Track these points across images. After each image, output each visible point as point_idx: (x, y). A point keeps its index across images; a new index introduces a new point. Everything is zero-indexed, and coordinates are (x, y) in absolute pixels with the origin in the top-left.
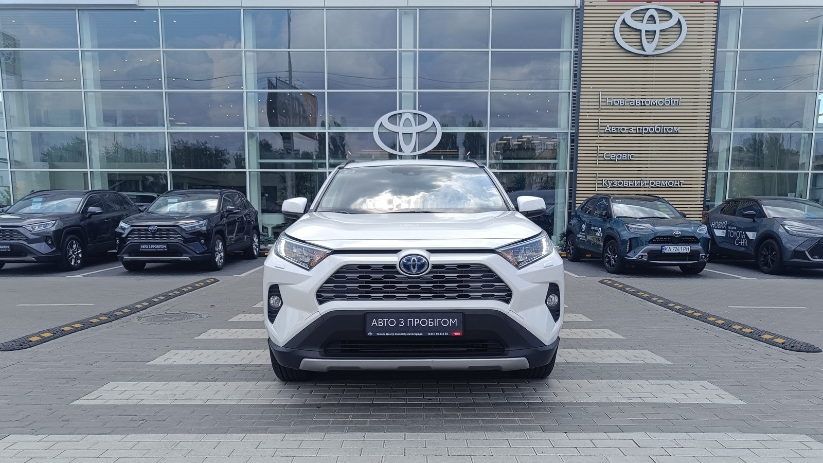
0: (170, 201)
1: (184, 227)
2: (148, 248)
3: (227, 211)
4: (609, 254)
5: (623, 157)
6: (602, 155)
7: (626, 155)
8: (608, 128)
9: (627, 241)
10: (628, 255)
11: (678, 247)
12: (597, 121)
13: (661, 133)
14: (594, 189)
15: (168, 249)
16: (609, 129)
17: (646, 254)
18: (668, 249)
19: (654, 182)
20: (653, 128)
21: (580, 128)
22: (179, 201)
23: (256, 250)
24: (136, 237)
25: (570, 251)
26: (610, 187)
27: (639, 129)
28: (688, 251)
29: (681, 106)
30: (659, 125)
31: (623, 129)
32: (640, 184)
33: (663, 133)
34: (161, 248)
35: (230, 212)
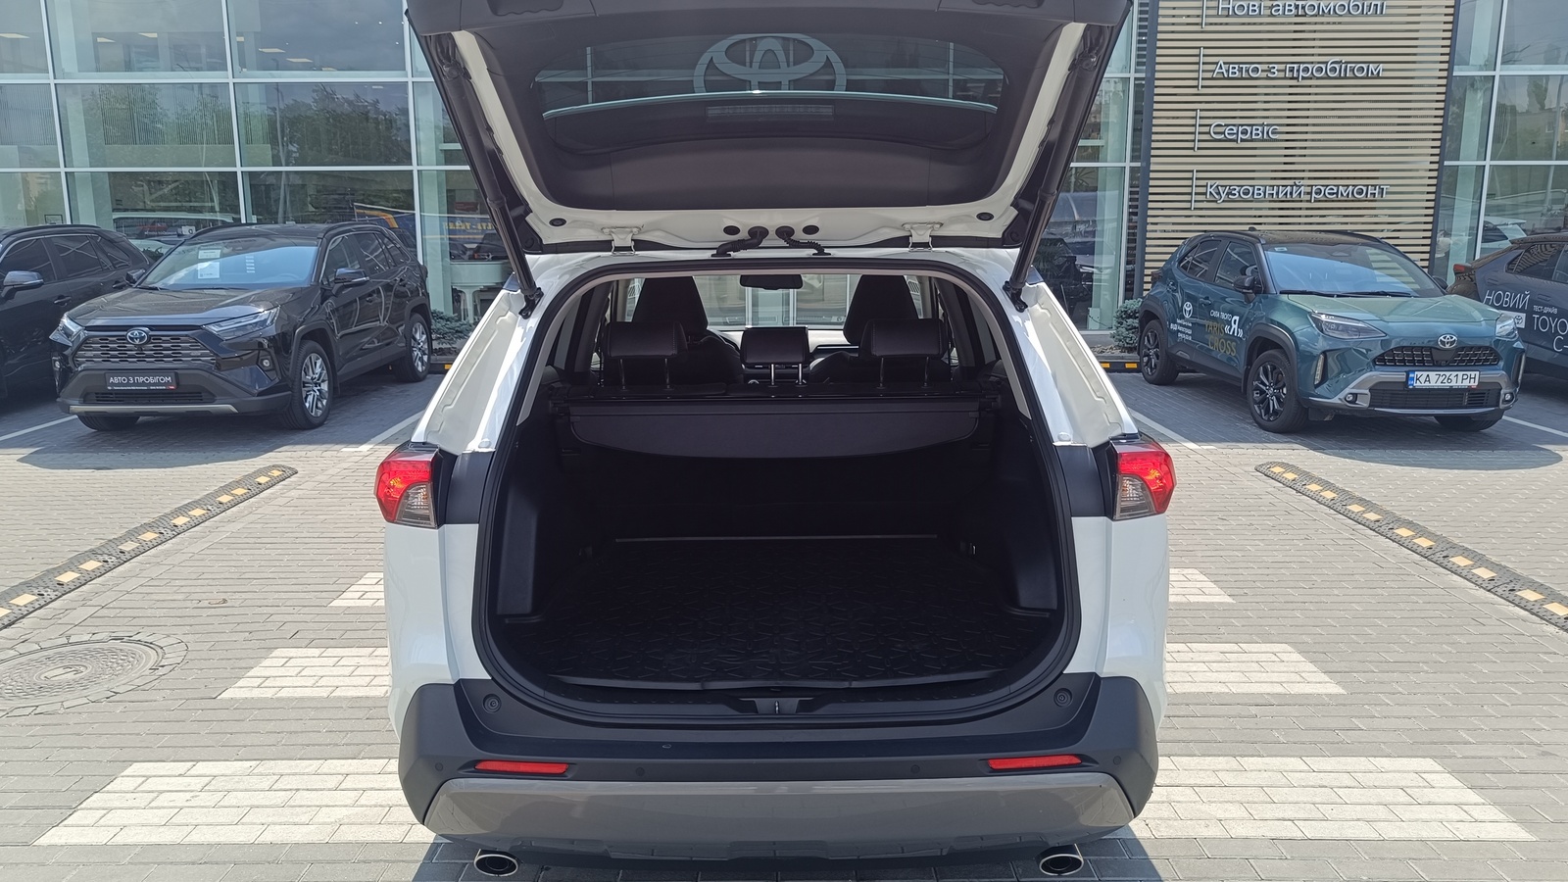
0: (202, 254)
1: (214, 329)
2: (128, 384)
3: (337, 280)
4: (1265, 385)
5: (1254, 132)
6: (1206, 129)
7: (1260, 128)
8: (1221, 68)
9: (1314, 358)
10: (1318, 391)
11: (1447, 374)
12: (1196, 52)
13: (1340, 78)
14: (1187, 205)
15: (178, 384)
16: (1224, 70)
17: (1367, 392)
18: (1422, 379)
19: (1323, 189)
20: (1323, 66)
21: (1158, 67)
22: (223, 255)
23: (421, 359)
24: (95, 356)
25: (1150, 360)
26: (1223, 201)
27: (1292, 70)
28: (1474, 384)
29: (1387, 15)
30: (1337, 59)
31: (1256, 70)
32: (1291, 193)
33: (1345, 78)
34: (159, 384)
35: (345, 283)
